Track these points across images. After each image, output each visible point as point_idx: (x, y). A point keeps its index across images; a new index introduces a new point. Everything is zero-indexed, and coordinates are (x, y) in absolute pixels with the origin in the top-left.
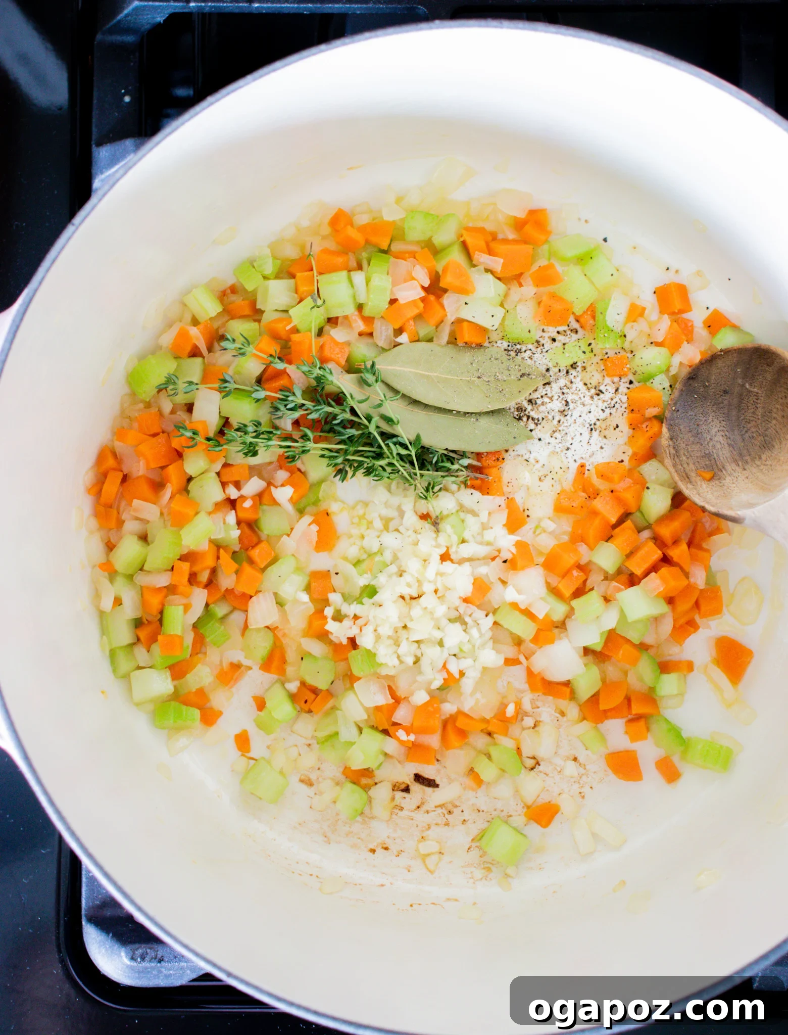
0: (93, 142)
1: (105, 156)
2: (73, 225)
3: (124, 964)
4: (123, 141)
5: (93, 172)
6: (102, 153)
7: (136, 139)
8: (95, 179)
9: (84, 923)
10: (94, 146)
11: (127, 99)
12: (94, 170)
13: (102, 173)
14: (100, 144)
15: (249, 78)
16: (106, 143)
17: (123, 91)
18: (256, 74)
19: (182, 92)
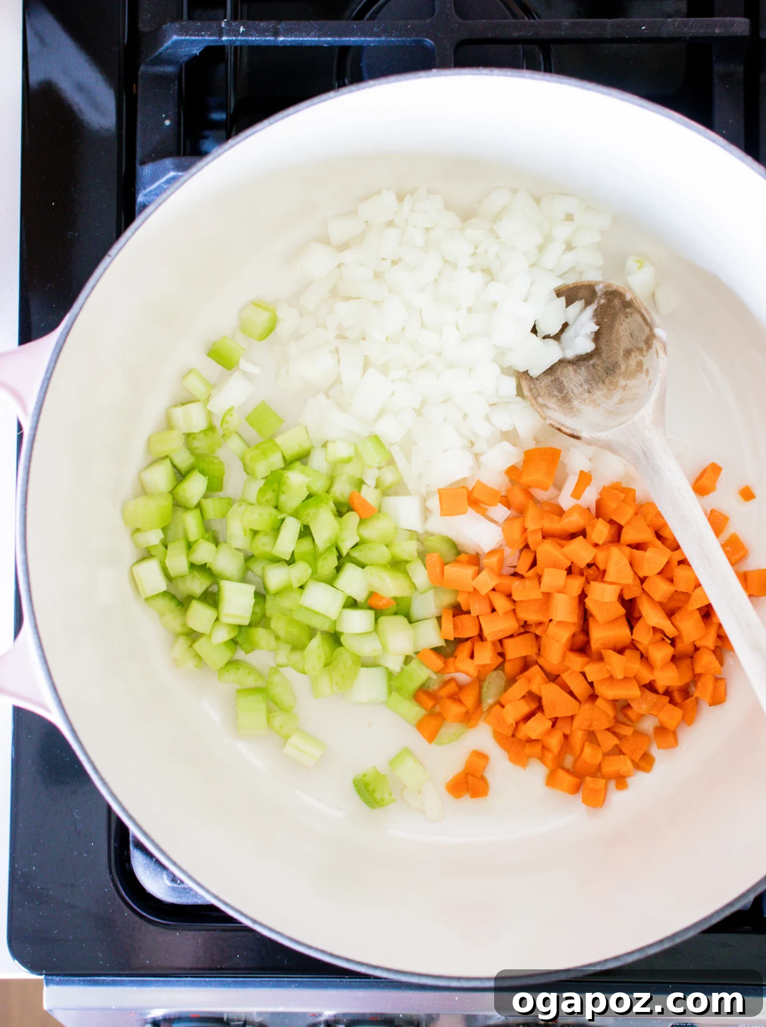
0: (137, 161)
1: (148, 173)
2: (110, 256)
3: (166, 885)
4: (163, 160)
5: (137, 188)
6: (146, 171)
7: (175, 158)
8: (139, 193)
9: (131, 848)
10: (138, 165)
11: (167, 123)
12: (138, 185)
13: (145, 189)
14: (143, 163)
15: (266, 122)
16: (148, 162)
17: (164, 116)
18: (272, 119)
19: (218, 116)
